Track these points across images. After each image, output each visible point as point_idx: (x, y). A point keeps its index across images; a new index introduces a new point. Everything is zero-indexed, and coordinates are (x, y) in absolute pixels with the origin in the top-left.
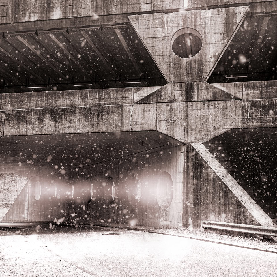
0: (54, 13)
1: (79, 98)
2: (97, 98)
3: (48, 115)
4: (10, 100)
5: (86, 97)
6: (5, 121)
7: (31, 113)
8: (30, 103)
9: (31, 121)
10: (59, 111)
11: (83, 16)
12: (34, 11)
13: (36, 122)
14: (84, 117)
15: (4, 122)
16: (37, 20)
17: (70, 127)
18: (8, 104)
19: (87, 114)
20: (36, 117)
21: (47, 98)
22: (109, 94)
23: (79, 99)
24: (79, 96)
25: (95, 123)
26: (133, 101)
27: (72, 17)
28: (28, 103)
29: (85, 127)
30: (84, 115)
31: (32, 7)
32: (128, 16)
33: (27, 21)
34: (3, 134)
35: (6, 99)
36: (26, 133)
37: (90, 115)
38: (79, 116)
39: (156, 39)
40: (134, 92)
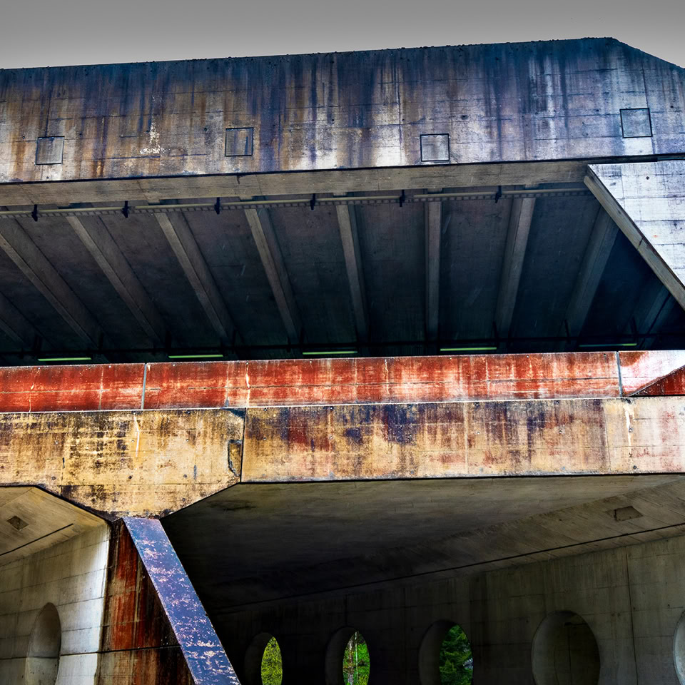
0: (382, 151)
1: (459, 377)
2: (513, 378)
3: (378, 423)
4: (251, 379)
5: (480, 375)
6: (245, 439)
7: (326, 417)
8: (312, 390)
9: (326, 441)
10: (411, 412)
11: (463, 161)
12: (326, 145)
13: (342, 443)
14: (488, 431)
15: (243, 441)
16: (335, 168)
17: (445, 460)
18: (244, 391)
19: (496, 423)
20: (340, 428)
21: (364, 375)
22: (546, 367)
23: (459, 380)
24: (459, 373)
25: (523, 448)
26: (620, 389)
27: (433, 163)
28: (306, 390)
29: (493, 460)
30: (487, 425)
31: (319, 134)
32: (591, 166)
33: (305, 168)
34: (240, 476)
35: (237, 375)
36: (313, 474)
37: (505, 424)
38: (471, 427)
39: (675, 225)
40: (619, 363)
